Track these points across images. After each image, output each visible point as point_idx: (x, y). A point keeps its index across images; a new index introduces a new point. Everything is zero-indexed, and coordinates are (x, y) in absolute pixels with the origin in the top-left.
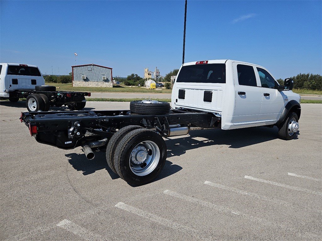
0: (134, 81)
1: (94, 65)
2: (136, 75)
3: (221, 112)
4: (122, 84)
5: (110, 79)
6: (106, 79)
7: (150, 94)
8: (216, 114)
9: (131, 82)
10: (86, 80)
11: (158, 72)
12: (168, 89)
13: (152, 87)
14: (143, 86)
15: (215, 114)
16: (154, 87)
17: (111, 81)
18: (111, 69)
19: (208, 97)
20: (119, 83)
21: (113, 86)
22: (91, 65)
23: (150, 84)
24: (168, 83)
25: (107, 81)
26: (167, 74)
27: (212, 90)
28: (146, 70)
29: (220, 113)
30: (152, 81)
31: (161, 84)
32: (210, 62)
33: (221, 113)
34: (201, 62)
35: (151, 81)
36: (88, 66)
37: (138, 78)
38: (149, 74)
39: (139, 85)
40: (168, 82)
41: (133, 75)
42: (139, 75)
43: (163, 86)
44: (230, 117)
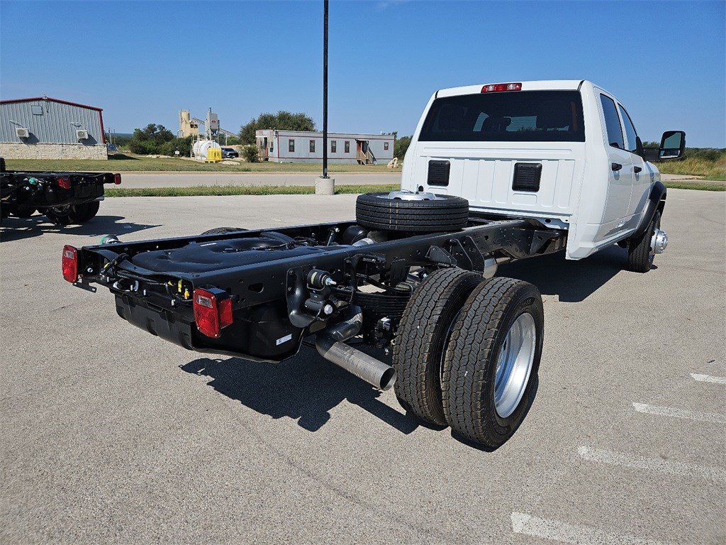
0: (158, 144)
1: (49, 100)
2: (162, 128)
3: (569, 215)
4: (126, 151)
5: (98, 137)
6: (87, 137)
7: (207, 175)
8: (548, 221)
9: (148, 145)
10: (30, 140)
11: (215, 121)
12: (252, 162)
13: (211, 159)
14: (188, 155)
15: (543, 222)
16: (218, 159)
17: (100, 143)
18: (100, 110)
19: (527, 178)
20: (113, 149)
21: (108, 155)
22: (41, 99)
23: (205, 149)
24: (249, 149)
25: (89, 141)
26: (245, 125)
27: (541, 160)
28: (184, 115)
29: (563, 219)
30: (211, 141)
31: (231, 150)
32: (527, 86)
33: (567, 218)
34: (497, 86)
35: (209, 142)
36: (33, 103)
37: (167, 136)
38: (192, 126)
39: (177, 153)
40: (249, 146)
41: (152, 128)
42: (168, 128)
43: (237, 155)
44: (594, 228)
